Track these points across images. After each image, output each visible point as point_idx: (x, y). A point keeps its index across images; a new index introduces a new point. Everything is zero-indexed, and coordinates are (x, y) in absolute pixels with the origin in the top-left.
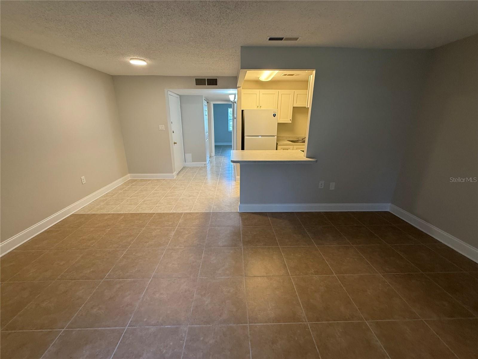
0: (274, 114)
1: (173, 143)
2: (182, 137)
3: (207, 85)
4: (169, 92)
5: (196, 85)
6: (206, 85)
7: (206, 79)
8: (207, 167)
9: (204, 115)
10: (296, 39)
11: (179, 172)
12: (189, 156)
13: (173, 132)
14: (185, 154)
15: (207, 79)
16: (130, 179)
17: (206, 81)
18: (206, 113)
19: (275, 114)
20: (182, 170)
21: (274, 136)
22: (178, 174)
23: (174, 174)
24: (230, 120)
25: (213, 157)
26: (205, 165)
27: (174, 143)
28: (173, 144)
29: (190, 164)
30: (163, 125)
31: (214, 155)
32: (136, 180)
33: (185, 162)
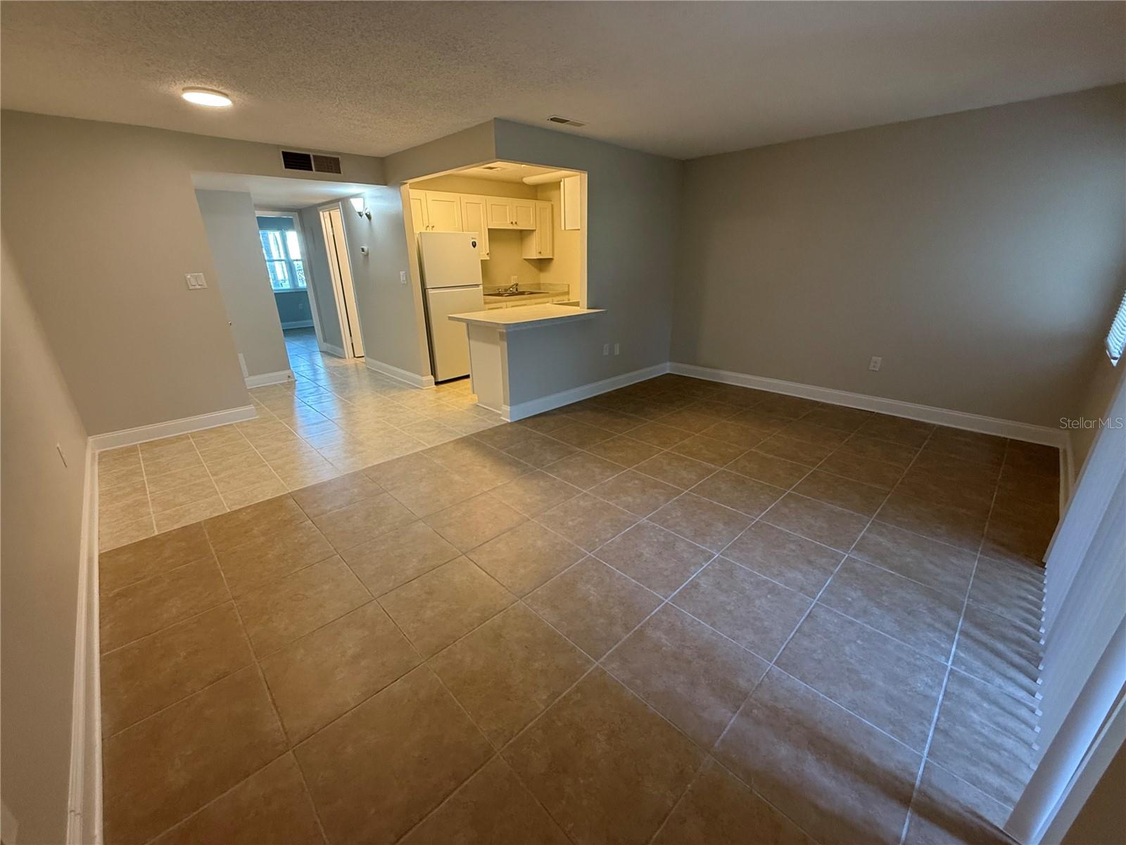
3: (316, 170)
5: (286, 167)
6: (312, 170)
7: (311, 156)
10: (579, 125)
16: (99, 451)
17: (312, 159)
19: (475, 243)
21: (478, 286)
23: (253, 405)
26: (289, 377)
30: (201, 274)
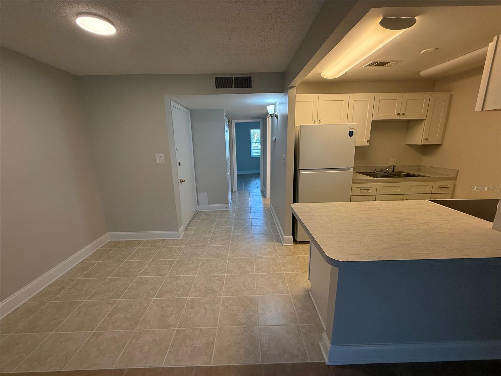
0: (350, 132)
1: (179, 181)
2: (194, 169)
3: (235, 88)
4: (172, 101)
5: (216, 88)
7: (233, 78)
8: (230, 211)
9: (226, 137)
11: (189, 223)
12: (204, 196)
13: (179, 165)
14: (198, 194)
15: (235, 78)
16: (109, 240)
17: (233, 80)
18: (227, 135)
19: (353, 132)
20: (193, 218)
21: (349, 169)
22: (186, 229)
23: (180, 230)
24: (253, 143)
25: (235, 192)
26: (227, 208)
27: (181, 181)
28: (180, 183)
29: (205, 207)
30: (162, 155)
31: (237, 189)
32: (119, 243)
33: (198, 205)
